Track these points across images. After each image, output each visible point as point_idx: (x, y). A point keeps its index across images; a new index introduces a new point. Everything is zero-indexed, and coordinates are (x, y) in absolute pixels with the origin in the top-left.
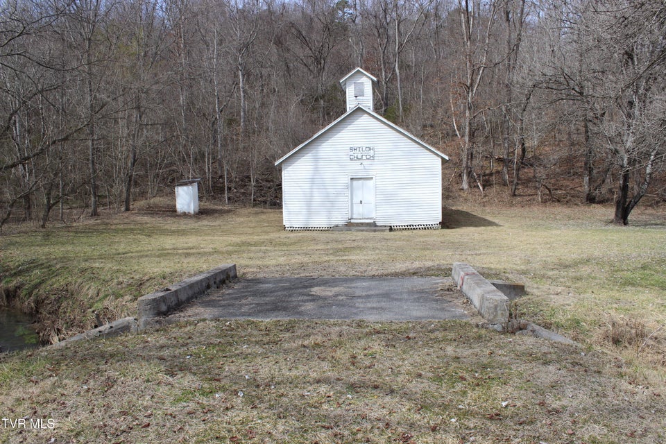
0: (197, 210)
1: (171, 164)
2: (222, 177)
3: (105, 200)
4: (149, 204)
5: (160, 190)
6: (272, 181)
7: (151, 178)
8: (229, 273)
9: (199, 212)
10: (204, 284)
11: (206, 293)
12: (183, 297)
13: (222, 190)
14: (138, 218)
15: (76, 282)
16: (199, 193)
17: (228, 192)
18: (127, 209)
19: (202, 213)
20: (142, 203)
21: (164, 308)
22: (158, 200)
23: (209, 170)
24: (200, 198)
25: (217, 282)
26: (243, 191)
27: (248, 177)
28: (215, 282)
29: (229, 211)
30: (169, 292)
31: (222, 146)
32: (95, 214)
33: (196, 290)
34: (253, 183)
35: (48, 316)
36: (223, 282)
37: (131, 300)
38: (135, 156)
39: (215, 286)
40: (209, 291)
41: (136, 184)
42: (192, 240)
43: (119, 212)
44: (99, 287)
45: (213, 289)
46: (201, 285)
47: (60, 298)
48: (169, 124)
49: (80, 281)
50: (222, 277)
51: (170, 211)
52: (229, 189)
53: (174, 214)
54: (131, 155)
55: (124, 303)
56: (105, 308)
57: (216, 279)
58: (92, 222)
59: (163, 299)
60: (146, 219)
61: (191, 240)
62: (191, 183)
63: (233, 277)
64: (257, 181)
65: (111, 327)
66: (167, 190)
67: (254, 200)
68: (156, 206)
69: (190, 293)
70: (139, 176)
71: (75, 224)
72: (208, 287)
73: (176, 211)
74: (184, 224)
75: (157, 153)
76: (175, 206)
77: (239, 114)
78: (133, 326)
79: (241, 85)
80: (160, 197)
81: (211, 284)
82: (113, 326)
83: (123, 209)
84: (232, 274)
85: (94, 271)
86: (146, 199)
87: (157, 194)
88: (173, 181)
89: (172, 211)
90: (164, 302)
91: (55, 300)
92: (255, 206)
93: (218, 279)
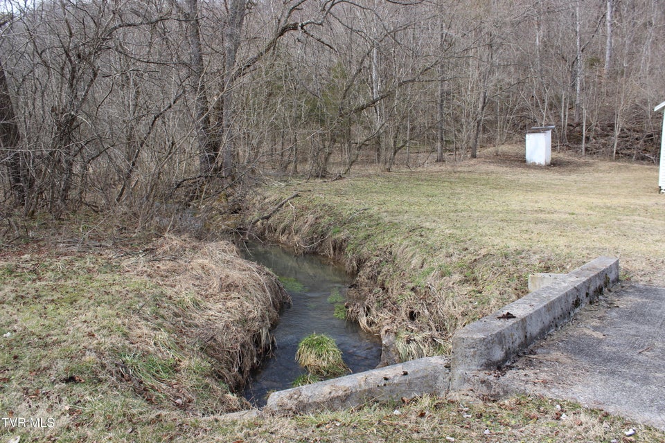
0: (549, 161)
1: (523, 110)
2: (579, 124)
3: (451, 146)
4: (497, 152)
5: (509, 137)
6: (642, 131)
7: (500, 124)
8: (608, 276)
9: (551, 164)
10: (571, 300)
11: (572, 314)
12: (534, 329)
13: (578, 140)
14: (484, 167)
15: (401, 244)
16: (552, 142)
17: (586, 143)
18: (474, 156)
19: (554, 164)
20: (490, 150)
21: (498, 354)
22: (505, 148)
23: (565, 116)
24: (554, 148)
25: (591, 293)
26: (603, 141)
27: (612, 126)
28: (587, 294)
29: (586, 164)
30: (511, 321)
31: (582, 90)
32: (441, 160)
33: (558, 312)
34: (617, 133)
35: (366, 281)
36: (599, 291)
37: (460, 281)
38: (485, 100)
39: (587, 300)
40: (577, 310)
41: (485, 130)
42: (543, 200)
43: (465, 158)
44: (425, 256)
45: (583, 305)
46: (567, 301)
47: (381, 261)
48: (522, 65)
49: (405, 243)
50: (598, 284)
51: (518, 161)
52: (587, 138)
53: (523, 164)
54: (482, 99)
55: (450, 285)
56: (427, 287)
57: (589, 288)
58: (437, 168)
59: (500, 338)
60: (492, 167)
61: (541, 198)
62: (545, 130)
63: (613, 282)
64: (622, 130)
65: (406, 374)
66: (517, 137)
67: (617, 153)
68: (504, 154)
69: (547, 319)
70: (488, 122)
71: (420, 169)
72: (577, 304)
73: (525, 161)
74: (533, 177)
75: (508, 97)
76: (525, 155)
77: (603, 53)
78: (441, 378)
79: (608, 18)
80: (509, 144)
81: (581, 298)
82: (409, 371)
83: (469, 156)
84: (612, 277)
85: (423, 233)
86: (494, 146)
87: (506, 141)
88: (522, 127)
89: (521, 161)
90: (500, 343)
91: (375, 263)
92: (617, 158)
93: (592, 288)
